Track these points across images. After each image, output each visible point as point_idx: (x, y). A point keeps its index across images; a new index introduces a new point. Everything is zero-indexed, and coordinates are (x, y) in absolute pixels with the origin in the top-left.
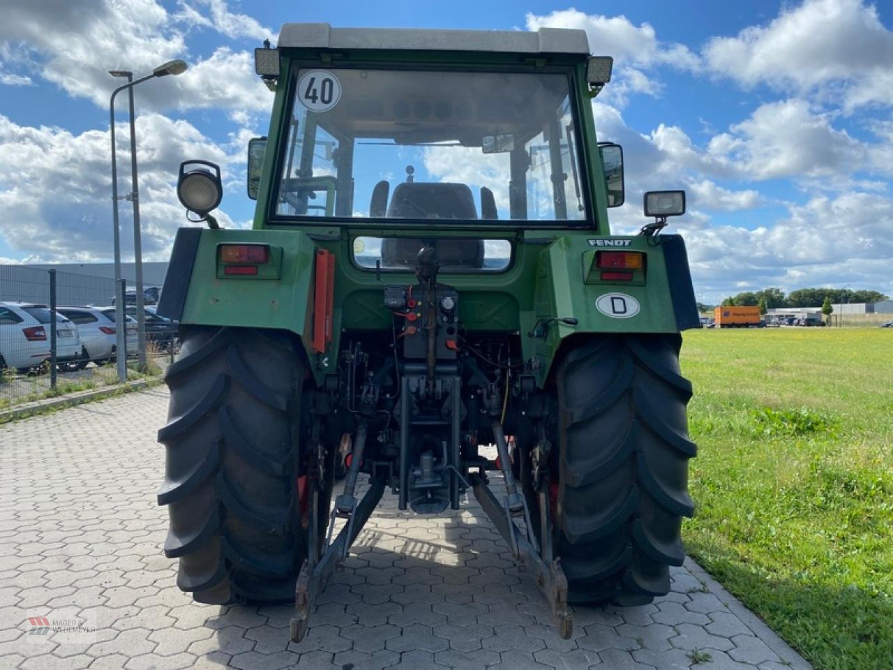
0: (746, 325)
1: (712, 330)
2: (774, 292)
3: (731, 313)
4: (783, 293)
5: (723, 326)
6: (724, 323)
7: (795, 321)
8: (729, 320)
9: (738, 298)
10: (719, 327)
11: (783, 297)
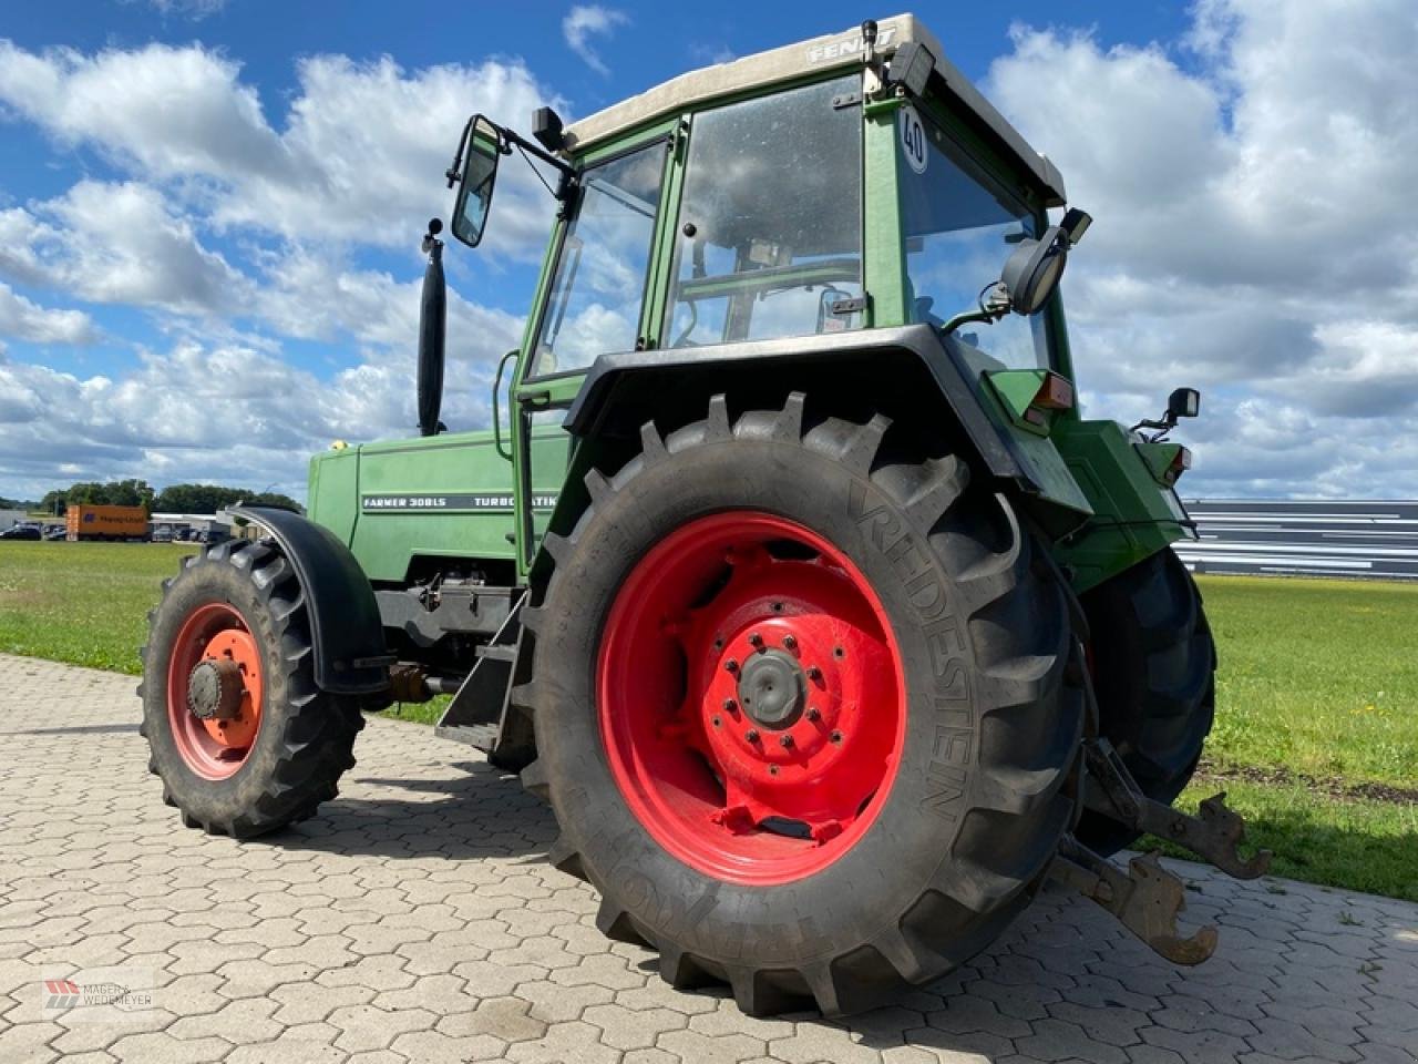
0: (123, 538)
1: (60, 543)
2: (136, 486)
3: (97, 517)
4: (151, 489)
5: (82, 537)
6: (83, 532)
7: (194, 534)
8: (91, 528)
9: (75, 491)
10: (75, 539)
11: (151, 495)
